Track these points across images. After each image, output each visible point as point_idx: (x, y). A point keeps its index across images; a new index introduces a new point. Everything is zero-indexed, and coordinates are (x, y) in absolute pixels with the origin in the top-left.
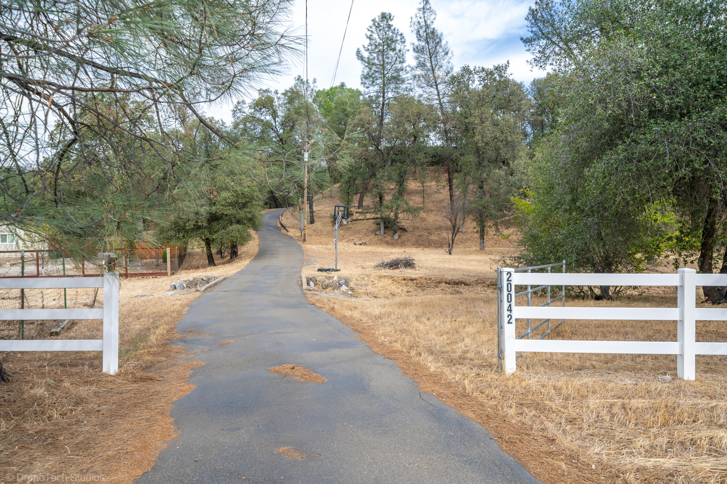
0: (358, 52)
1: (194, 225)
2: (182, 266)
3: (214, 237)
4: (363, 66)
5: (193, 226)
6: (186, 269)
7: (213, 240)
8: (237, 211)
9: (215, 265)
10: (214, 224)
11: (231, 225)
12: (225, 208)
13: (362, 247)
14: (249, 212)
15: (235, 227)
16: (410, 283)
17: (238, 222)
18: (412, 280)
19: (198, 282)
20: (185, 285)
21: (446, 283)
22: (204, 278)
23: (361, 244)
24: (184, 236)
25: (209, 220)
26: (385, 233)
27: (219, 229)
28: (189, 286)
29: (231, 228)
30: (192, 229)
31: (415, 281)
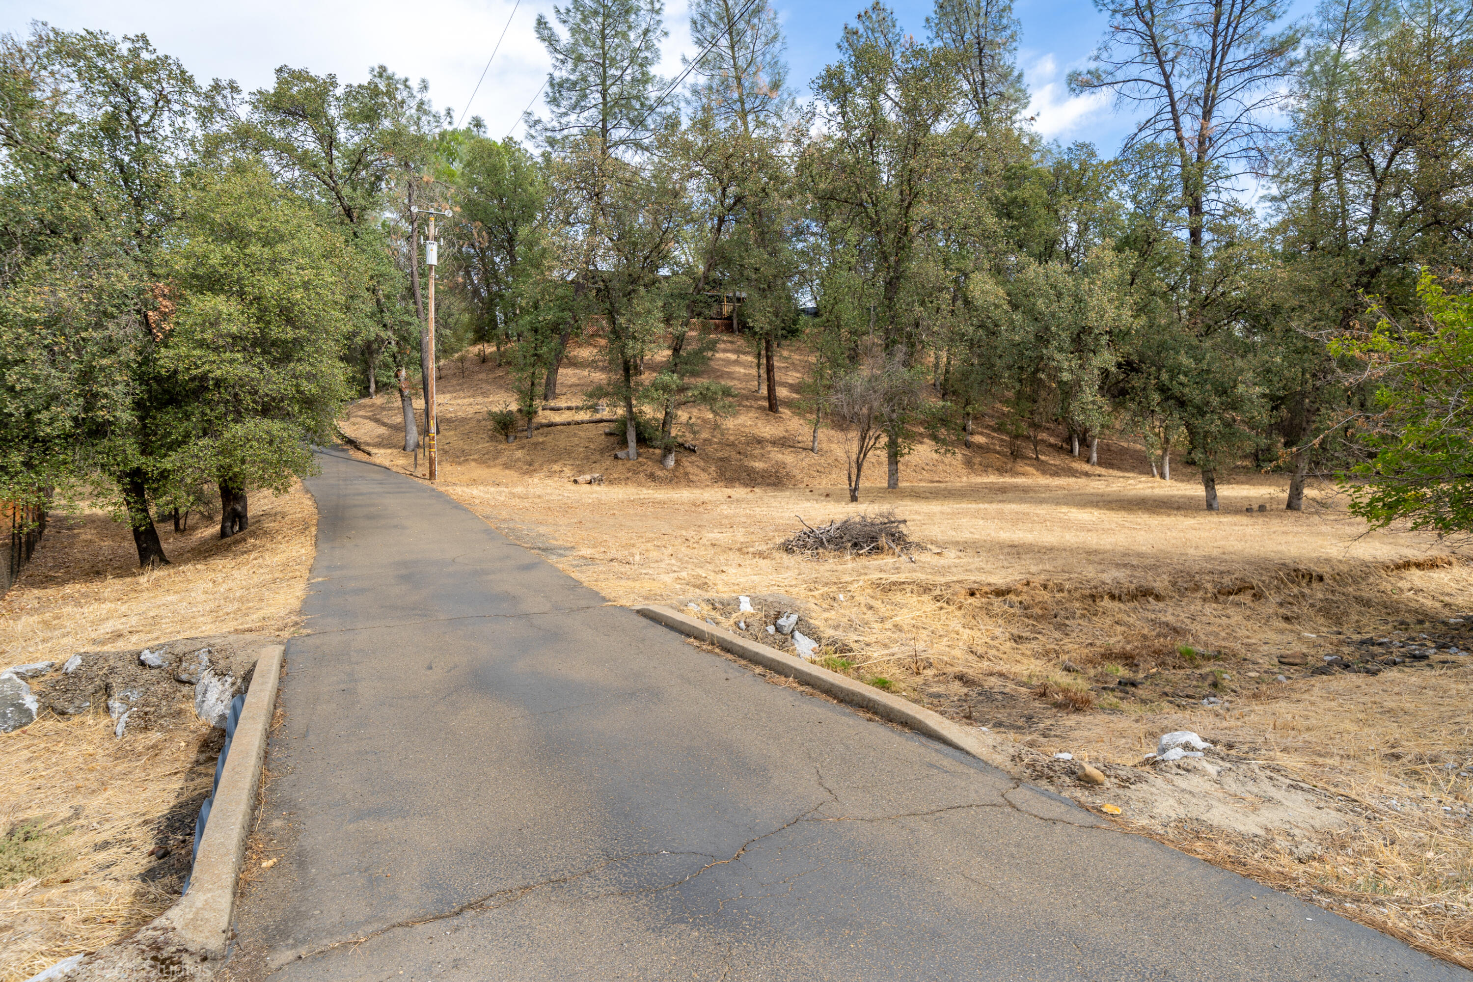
0: (541, 23)
1: (75, 419)
2: (29, 569)
3: (167, 464)
4: (554, 61)
5: (69, 424)
6: (46, 581)
7: (164, 475)
8: (262, 370)
9: (165, 561)
10: (167, 416)
11: (236, 421)
12: (213, 357)
13: (595, 487)
14: (311, 377)
15: (252, 426)
16: (997, 601)
17: (266, 411)
18: (1000, 593)
19: (116, 681)
20: (31, 703)
21: (1113, 597)
22: (146, 656)
23: (590, 483)
24: (28, 464)
25: (138, 405)
26: (639, 455)
27: (187, 435)
28: (60, 704)
29: (238, 429)
30: (67, 436)
31: (1012, 597)
